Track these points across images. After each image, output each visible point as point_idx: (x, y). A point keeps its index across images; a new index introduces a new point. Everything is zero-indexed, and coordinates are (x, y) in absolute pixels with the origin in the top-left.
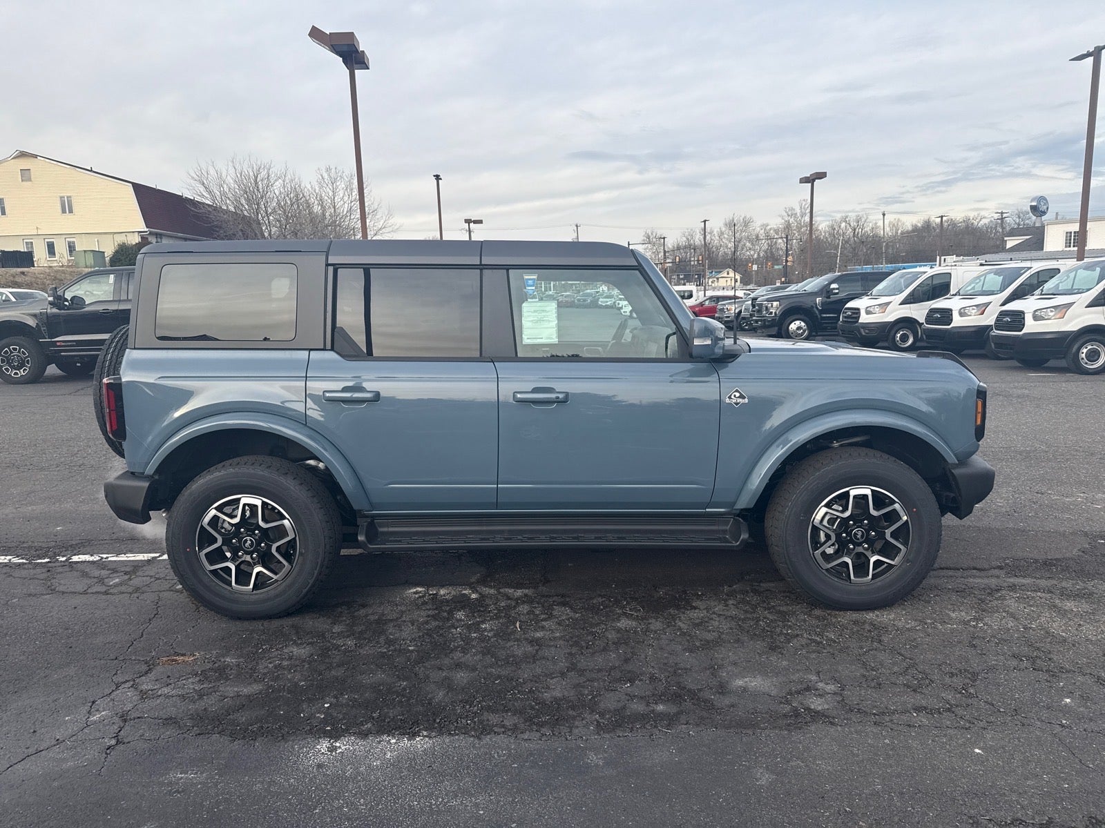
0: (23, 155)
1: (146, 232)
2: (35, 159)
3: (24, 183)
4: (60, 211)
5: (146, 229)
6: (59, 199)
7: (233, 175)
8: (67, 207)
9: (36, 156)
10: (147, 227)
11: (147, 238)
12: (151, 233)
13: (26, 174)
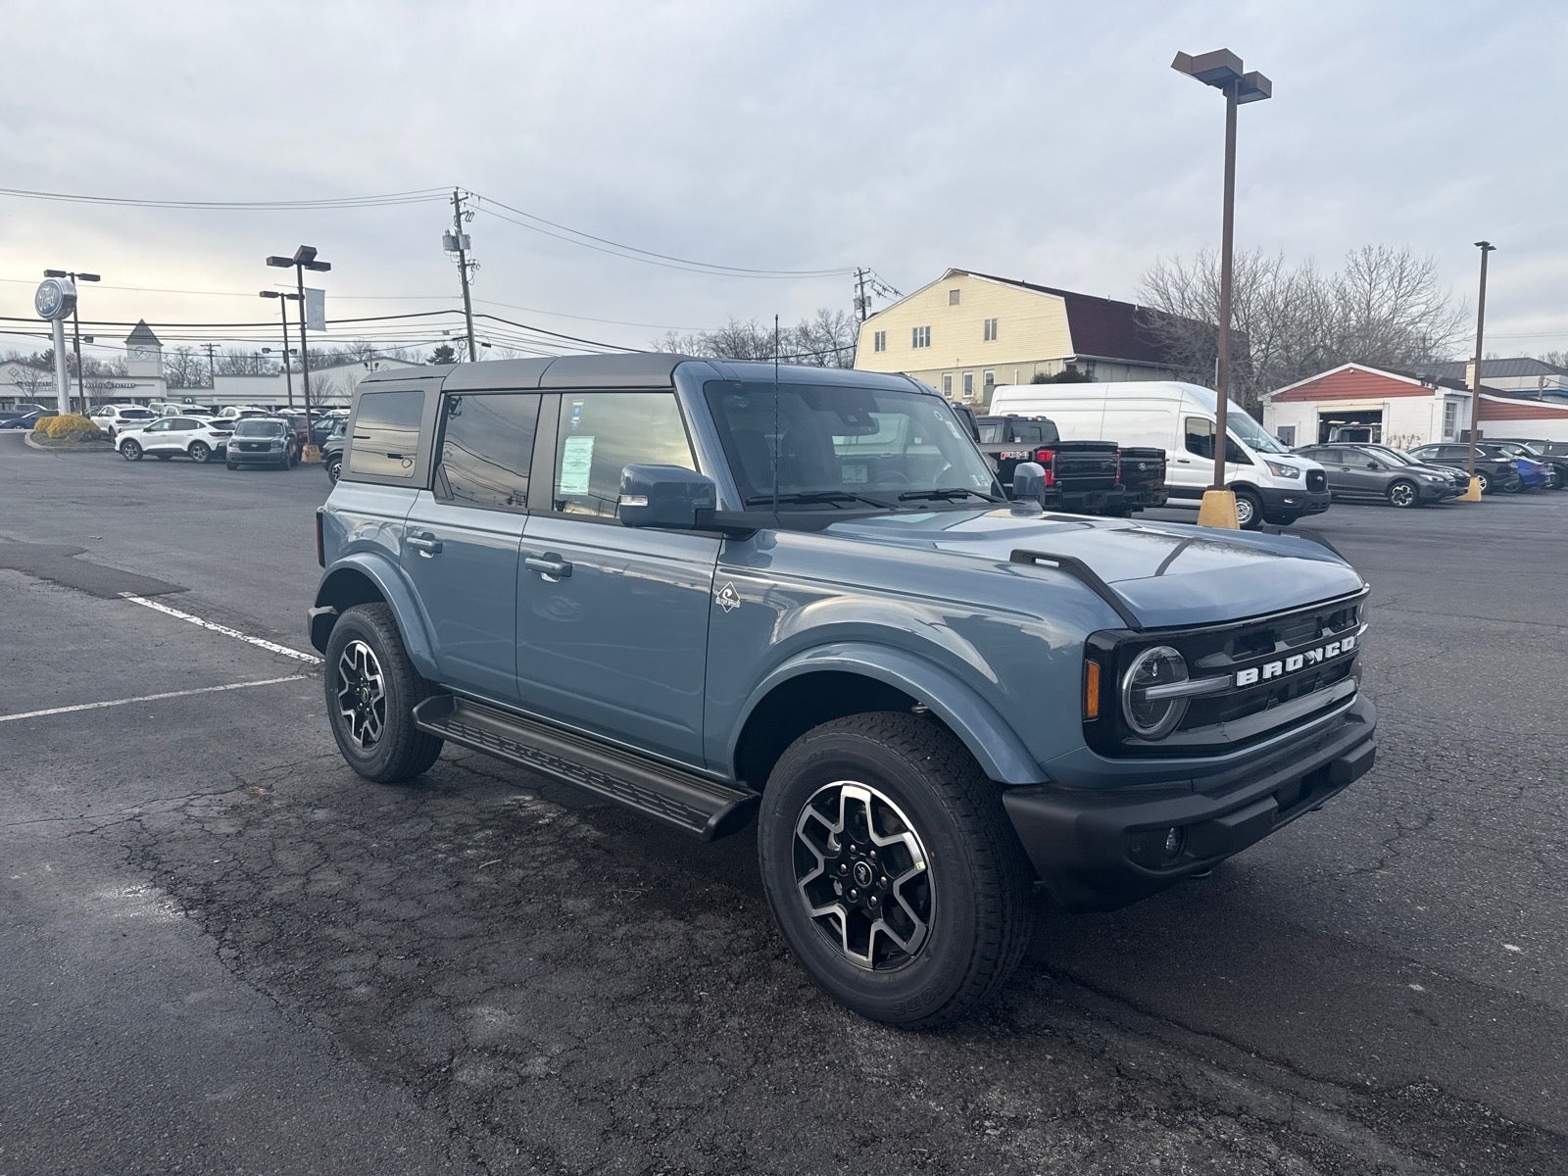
0: (955, 273)
1: (1073, 358)
2: (966, 277)
3: (952, 307)
4: (983, 338)
5: (1073, 355)
6: (983, 323)
7: (1200, 275)
8: (991, 332)
9: (966, 273)
10: (1075, 352)
11: (1075, 367)
12: (1080, 360)
13: (954, 297)
